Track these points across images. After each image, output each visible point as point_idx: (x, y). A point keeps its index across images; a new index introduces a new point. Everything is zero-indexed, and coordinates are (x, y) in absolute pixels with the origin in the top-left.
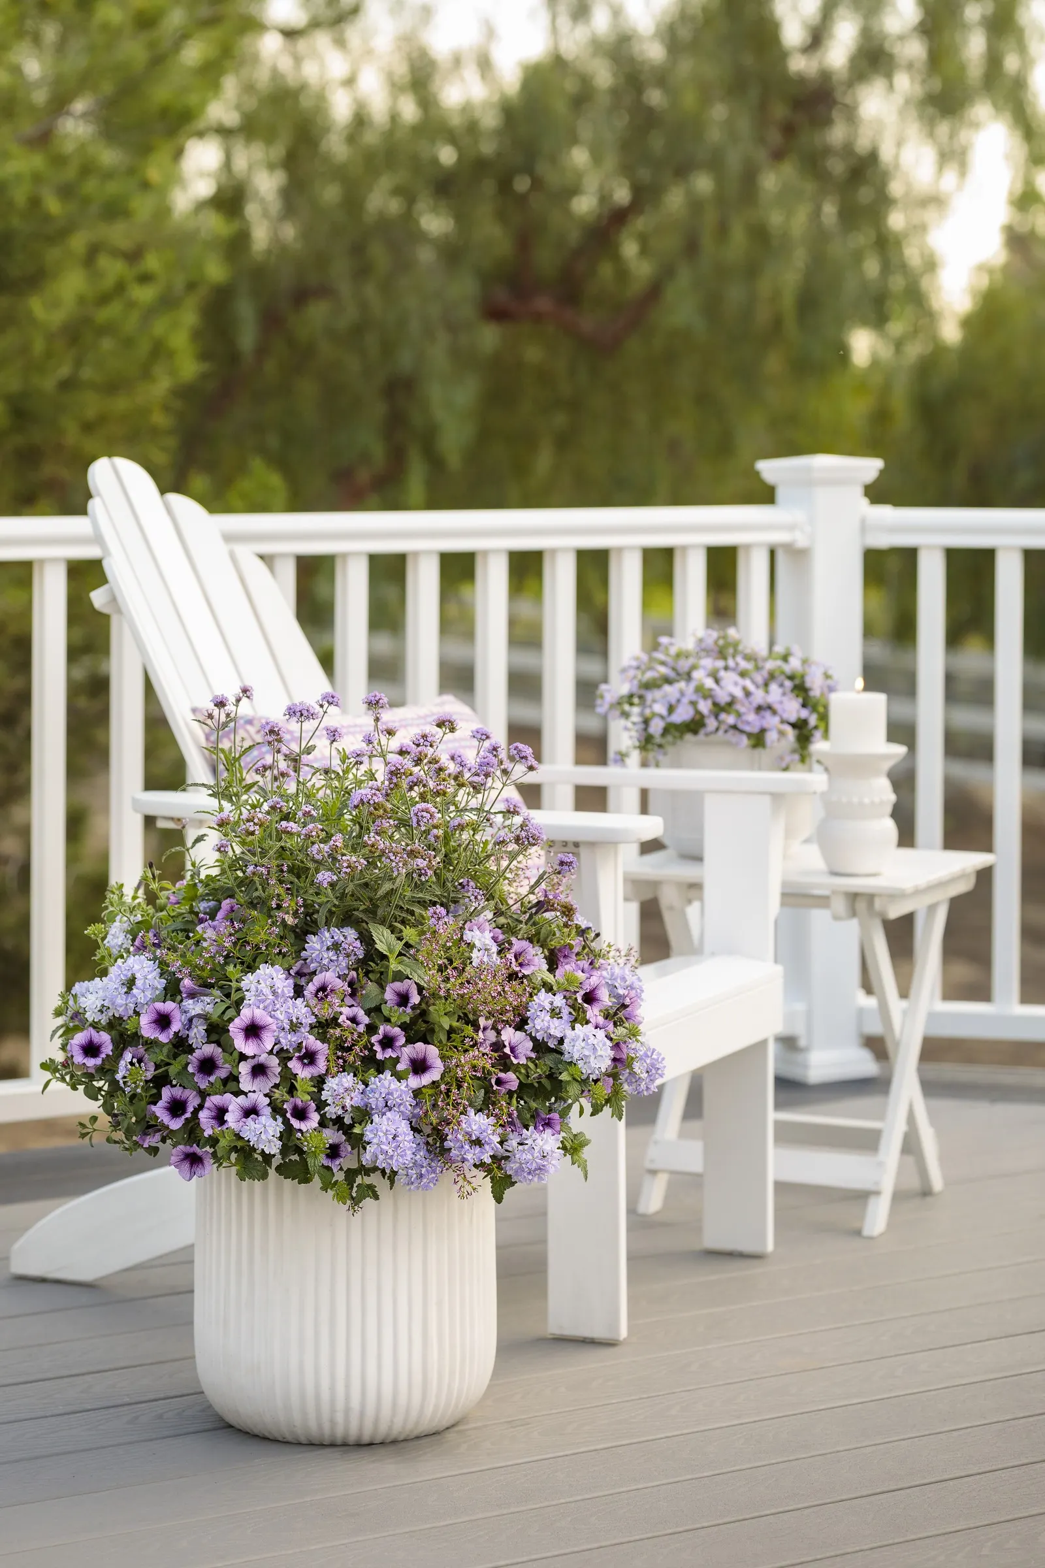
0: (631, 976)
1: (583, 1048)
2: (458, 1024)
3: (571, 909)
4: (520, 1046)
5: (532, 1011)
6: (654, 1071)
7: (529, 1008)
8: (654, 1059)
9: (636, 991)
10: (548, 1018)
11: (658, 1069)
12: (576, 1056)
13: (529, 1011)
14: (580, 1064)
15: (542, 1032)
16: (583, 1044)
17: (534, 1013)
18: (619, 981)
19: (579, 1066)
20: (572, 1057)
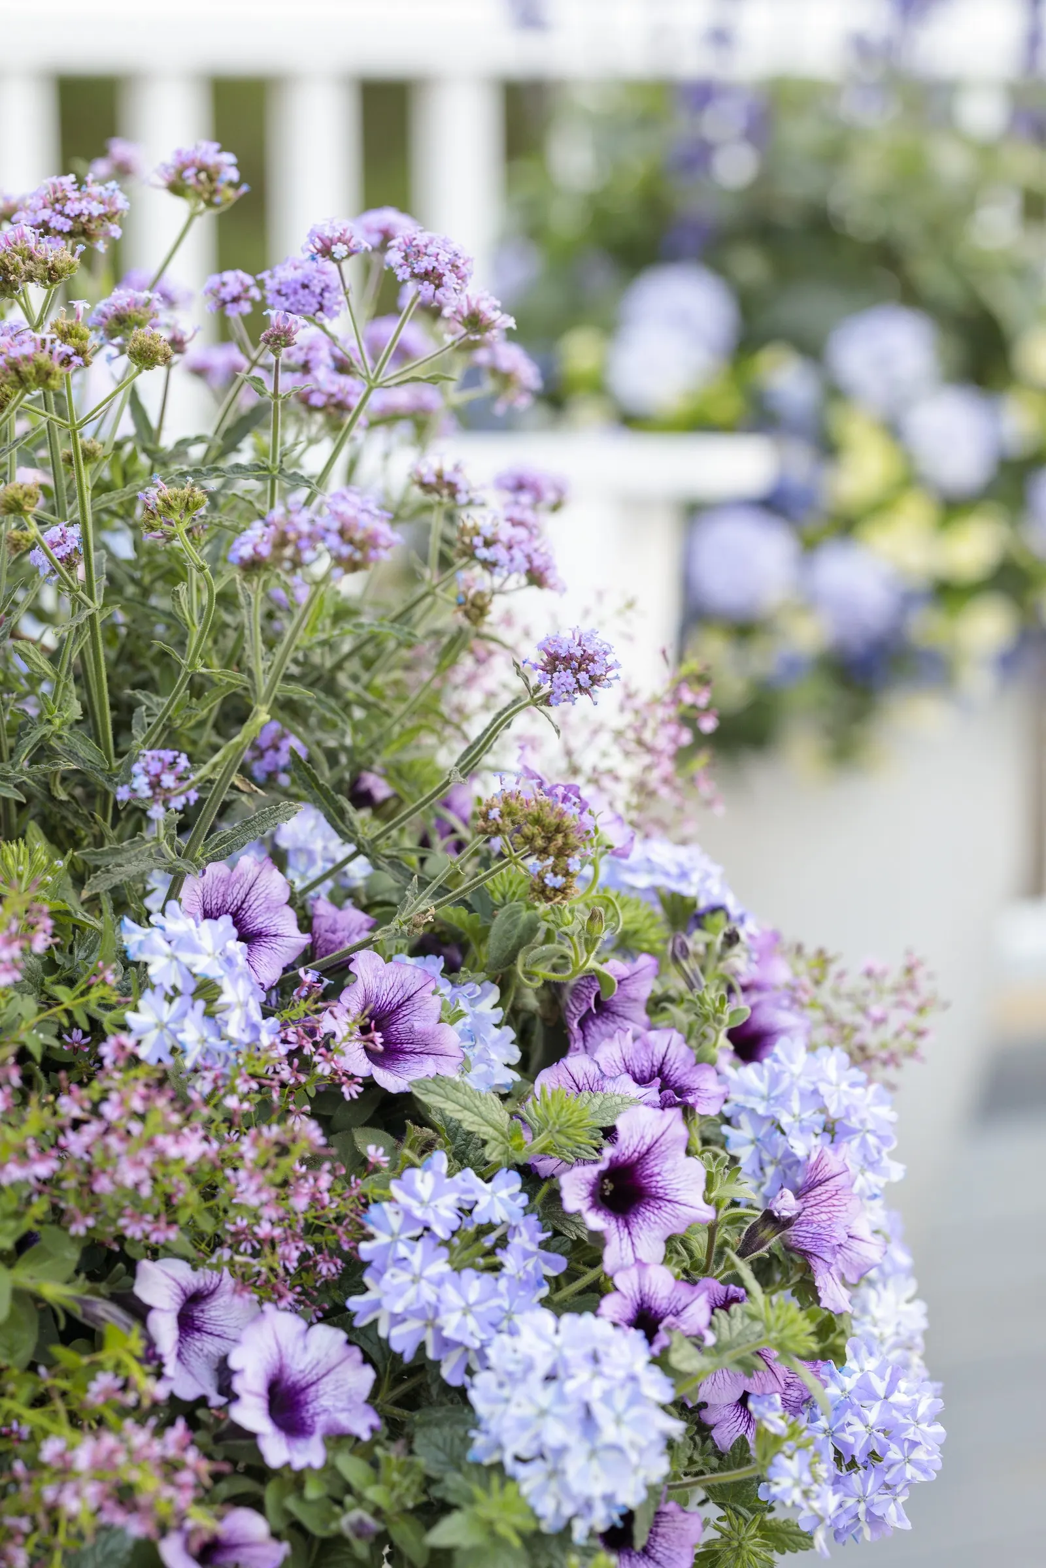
0: (844, 1086)
1: (543, 1413)
2: (68, 1291)
3: (558, 829)
4: (326, 1386)
5: (383, 1239)
6: (894, 1454)
7: (371, 1229)
8: (899, 1407)
9: (864, 1143)
10: (440, 1267)
11: (914, 1444)
12: (517, 1444)
13: (370, 1237)
14: (530, 1479)
15: (413, 1325)
16: (546, 1397)
17: (387, 1247)
18: (796, 1106)
19: (525, 1489)
20: (500, 1447)
